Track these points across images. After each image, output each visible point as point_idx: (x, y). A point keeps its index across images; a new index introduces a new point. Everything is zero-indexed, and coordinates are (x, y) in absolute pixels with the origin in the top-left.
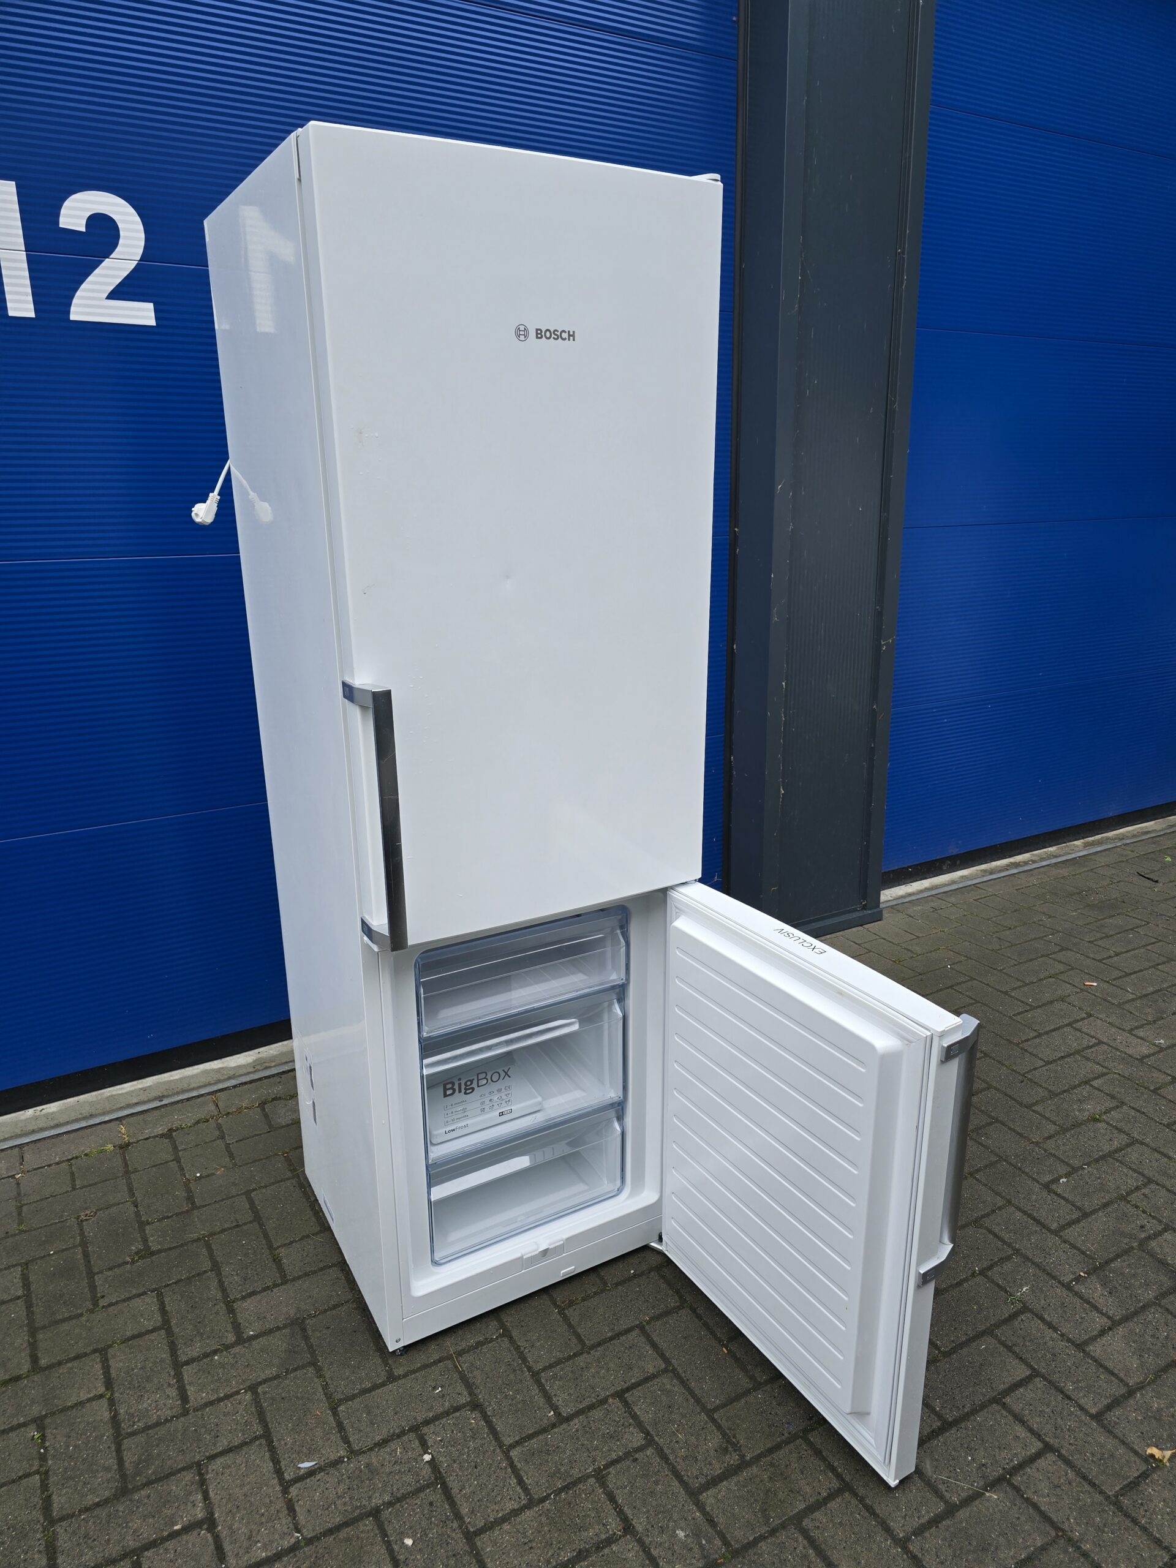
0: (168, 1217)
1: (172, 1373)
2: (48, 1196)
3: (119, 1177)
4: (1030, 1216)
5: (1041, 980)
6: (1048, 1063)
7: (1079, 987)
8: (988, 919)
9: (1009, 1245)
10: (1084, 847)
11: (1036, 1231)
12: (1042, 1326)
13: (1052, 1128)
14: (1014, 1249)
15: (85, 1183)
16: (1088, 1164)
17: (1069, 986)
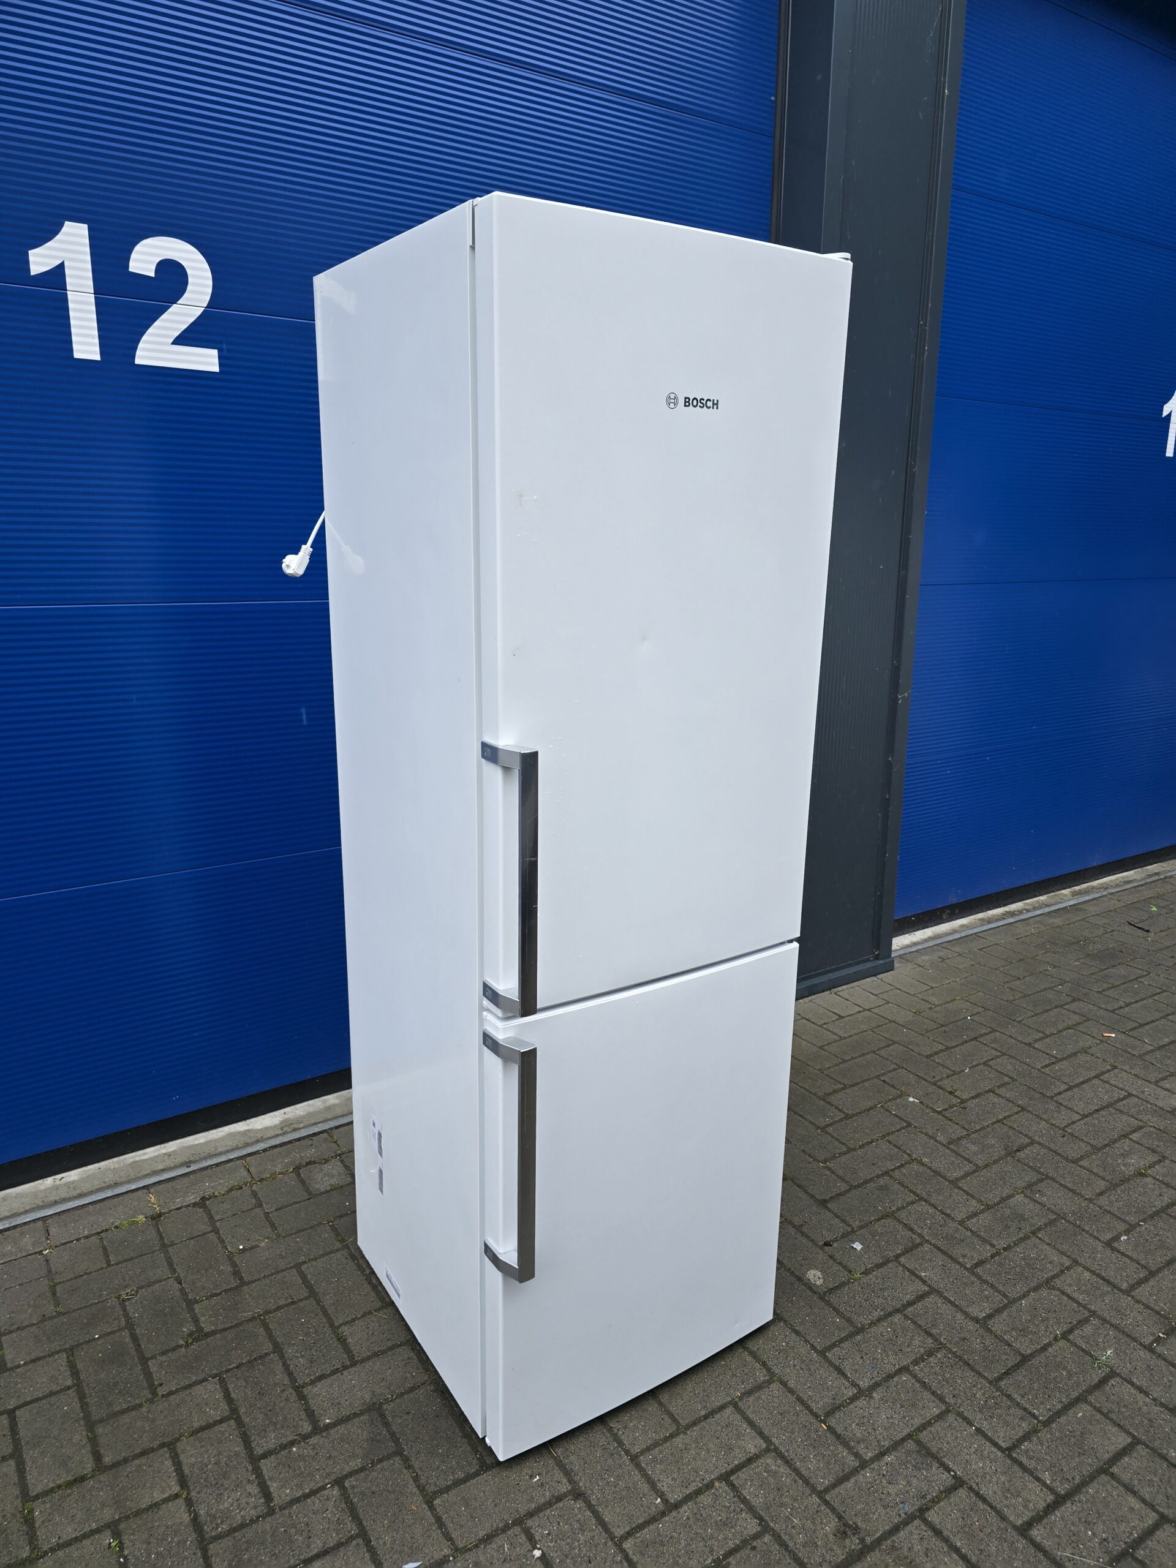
0: (216, 1295)
1: (250, 1468)
2: (82, 1274)
3: (155, 1251)
4: (1098, 1275)
5: (1060, 1031)
6: (1084, 1116)
7: (1098, 1038)
8: (996, 969)
9: (1085, 1307)
10: (1073, 896)
11: (1108, 1292)
12: (1133, 1391)
13: (1103, 1184)
14: (1090, 1311)
15: (120, 1258)
16: (1144, 1220)
17: (1089, 1037)
